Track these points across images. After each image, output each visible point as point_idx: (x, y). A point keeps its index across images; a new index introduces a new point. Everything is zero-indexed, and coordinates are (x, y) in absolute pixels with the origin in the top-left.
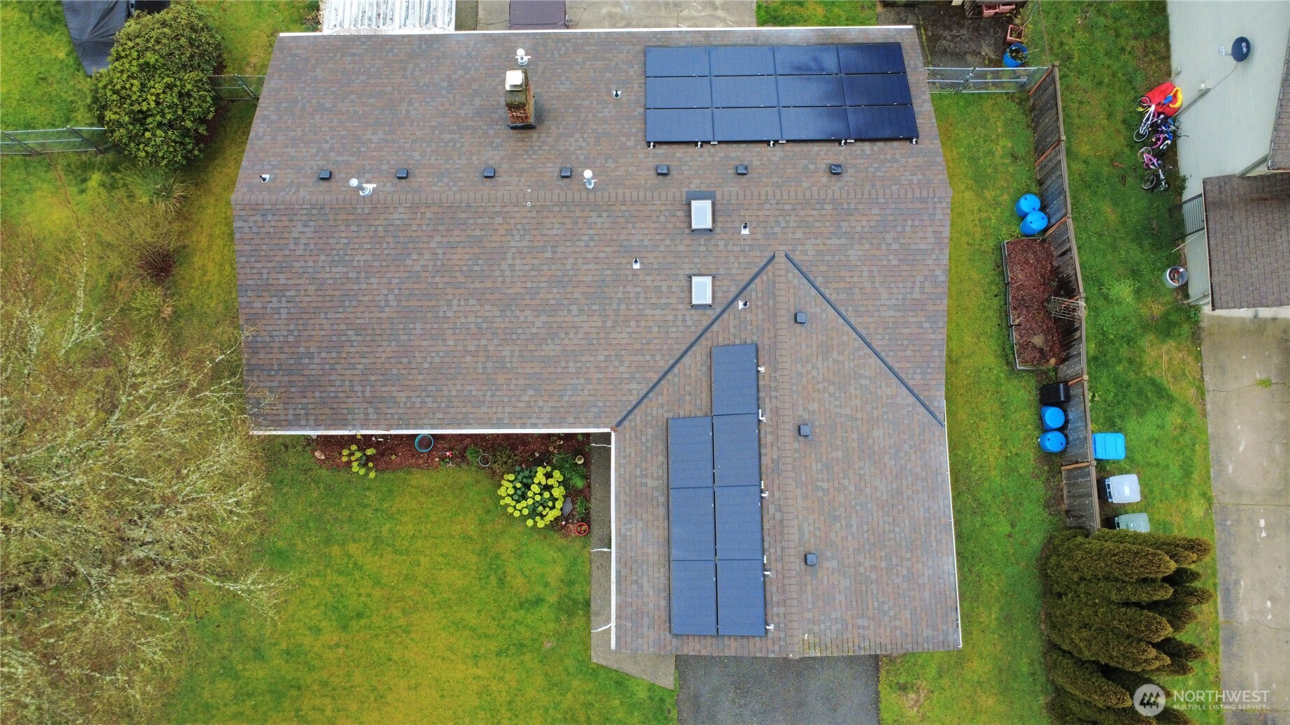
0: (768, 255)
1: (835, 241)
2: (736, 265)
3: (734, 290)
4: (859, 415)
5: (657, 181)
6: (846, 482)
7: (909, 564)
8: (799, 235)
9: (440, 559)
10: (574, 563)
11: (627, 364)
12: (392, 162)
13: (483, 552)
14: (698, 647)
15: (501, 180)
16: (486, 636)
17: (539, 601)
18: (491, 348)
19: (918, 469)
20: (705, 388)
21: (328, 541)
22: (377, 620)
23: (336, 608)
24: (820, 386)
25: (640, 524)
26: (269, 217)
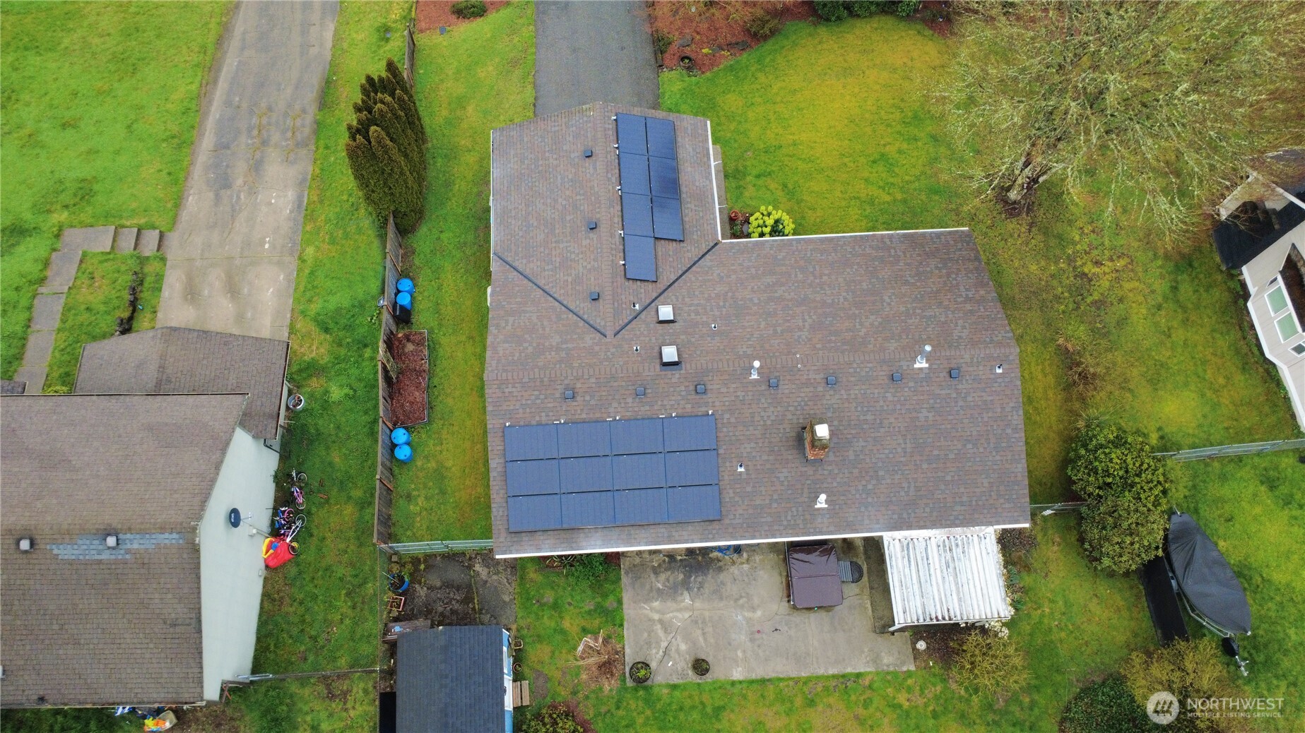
0: (619, 336)
1: (570, 346)
2: (642, 330)
3: (643, 316)
4: (554, 245)
5: (705, 379)
6: (564, 203)
7: (523, 167)
8: (597, 348)
9: (828, 196)
10: (738, 198)
11: (715, 275)
12: (906, 389)
13: (799, 202)
14: (657, 114)
15: (822, 375)
16: (791, 156)
17: (758, 176)
18: (812, 278)
19: (513, 222)
20: (660, 257)
21: (905, 201)
22: (862, 160)
23: (891, 165)
24: (581, 256)
25: (697, 184)
26: (988, 340)
